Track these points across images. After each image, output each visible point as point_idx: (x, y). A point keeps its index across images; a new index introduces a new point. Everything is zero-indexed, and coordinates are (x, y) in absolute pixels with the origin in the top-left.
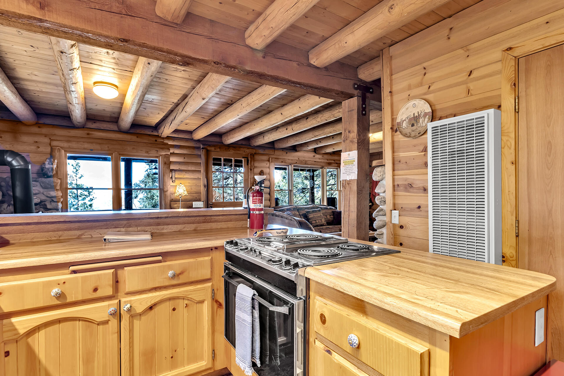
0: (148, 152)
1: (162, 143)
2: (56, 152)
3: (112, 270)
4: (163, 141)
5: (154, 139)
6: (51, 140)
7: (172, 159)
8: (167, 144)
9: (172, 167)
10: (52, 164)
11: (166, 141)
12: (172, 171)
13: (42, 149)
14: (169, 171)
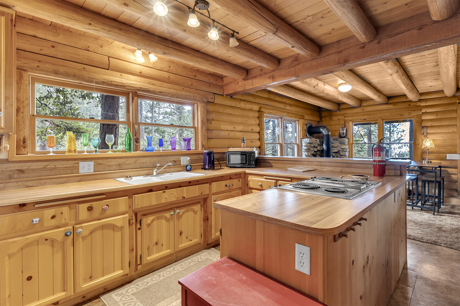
0: (402, 115)
1: (416, 106)
2: (347, 123)
3: (275, 181)
4: (415, 104)
5: (408, 104)
6: (345, 117)
7: (424, 118)
8: (420, 106)
9: (424, 124)
10: (343, 130)
11: (419, 104)
12: (423, 127)
13: (341, 123)
14: (421, 127)
